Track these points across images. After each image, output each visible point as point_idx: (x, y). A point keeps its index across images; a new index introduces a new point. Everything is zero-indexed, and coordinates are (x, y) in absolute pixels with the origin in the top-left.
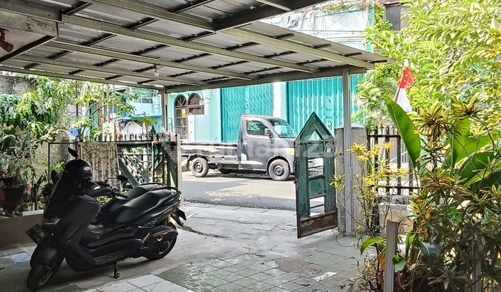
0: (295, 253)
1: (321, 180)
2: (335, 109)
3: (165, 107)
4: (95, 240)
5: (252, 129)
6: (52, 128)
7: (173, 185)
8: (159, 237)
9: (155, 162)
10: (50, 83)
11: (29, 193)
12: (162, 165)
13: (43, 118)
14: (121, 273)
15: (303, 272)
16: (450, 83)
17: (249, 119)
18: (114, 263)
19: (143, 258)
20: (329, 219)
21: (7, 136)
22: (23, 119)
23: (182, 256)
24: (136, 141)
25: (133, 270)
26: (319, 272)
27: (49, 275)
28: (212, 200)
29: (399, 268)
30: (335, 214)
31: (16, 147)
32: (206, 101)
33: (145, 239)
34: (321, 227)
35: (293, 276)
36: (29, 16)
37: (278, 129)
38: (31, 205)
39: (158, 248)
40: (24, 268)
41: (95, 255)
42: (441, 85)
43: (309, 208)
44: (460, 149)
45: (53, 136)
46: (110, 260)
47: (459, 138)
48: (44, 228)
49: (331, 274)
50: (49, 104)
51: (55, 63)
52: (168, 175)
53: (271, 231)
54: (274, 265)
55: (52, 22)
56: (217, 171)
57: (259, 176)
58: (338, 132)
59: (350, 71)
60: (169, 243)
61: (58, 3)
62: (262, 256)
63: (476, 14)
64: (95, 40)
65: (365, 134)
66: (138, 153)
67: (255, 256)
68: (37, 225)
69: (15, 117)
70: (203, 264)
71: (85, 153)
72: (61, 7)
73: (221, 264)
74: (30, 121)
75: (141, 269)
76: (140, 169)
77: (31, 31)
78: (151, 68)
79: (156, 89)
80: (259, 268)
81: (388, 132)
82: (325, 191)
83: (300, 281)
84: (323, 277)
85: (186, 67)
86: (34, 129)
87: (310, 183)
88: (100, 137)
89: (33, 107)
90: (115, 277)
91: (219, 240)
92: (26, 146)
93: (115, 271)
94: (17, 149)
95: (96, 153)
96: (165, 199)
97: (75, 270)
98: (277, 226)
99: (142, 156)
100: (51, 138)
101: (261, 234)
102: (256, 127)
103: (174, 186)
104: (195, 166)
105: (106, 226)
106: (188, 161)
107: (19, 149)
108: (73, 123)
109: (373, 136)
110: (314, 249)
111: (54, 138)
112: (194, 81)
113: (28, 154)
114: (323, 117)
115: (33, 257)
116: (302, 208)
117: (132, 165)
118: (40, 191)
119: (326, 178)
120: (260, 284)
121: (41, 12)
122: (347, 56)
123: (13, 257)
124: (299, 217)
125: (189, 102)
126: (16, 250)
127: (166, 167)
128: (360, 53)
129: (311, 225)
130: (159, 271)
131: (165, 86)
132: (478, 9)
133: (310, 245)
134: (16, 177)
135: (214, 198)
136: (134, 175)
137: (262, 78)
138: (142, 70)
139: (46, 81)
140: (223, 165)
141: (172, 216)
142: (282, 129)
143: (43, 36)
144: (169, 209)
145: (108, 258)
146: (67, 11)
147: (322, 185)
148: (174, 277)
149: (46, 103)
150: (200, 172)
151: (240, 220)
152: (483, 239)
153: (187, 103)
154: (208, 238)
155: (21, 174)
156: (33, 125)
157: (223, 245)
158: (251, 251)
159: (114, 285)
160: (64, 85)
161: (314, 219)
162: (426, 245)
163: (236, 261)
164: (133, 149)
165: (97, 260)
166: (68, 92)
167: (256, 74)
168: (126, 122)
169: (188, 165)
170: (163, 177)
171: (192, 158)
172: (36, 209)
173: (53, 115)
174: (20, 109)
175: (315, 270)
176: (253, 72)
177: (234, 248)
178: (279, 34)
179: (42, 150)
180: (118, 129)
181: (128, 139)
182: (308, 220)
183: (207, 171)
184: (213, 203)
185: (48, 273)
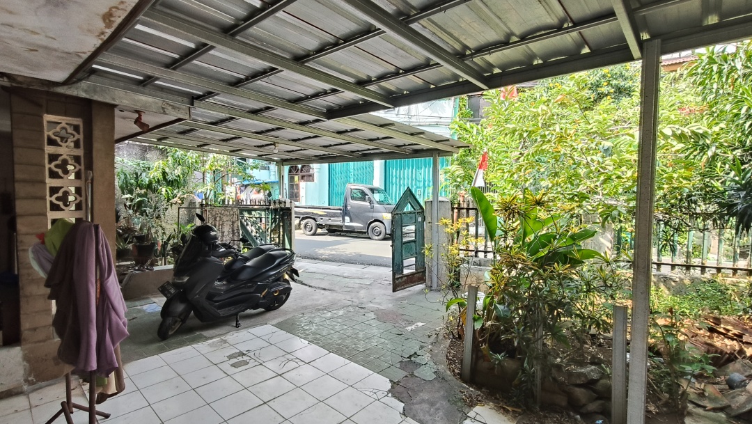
0: (390, 305)
1: (413, 244)
2: (424, 181)
3: (281, 177)
4: (220, 295)
5: (355, 195)
6: (181, 193)
7: (287, 246)
8: (276, 292)
9: (272, 224)
10: (180, 153)
11: (159, 248)
12: (278, 227)
13: (173, 184)
14: (242, 323)
15: (397, 322)
16: (520, 171)
17: (353, 187)
18: (236, 314)
19: (261, 310)
20: (420, 276)
21: (140, 199)
22: (154, 184)
23: (295, 307)
24: (255, 205)
25: (253, 320)
26: (411, 323)
27: (177, 326)
28: (320, 257)
29: (478, 326)
30: (424, 272)
31: (148, 209)
32: (315, 170)
33: (263, 293)
34: (411, 282)
35: (389, 326)
36: (164, 101)
37: (377, 197)
38: (161, 260)
39: (275, 301)
40: (154, 318)
41: (220, 307)
42: (514, 173)
43: (403, 267)
44: (529, 229)
45: (182, 200)
46: (232, 312)
47: (528, 220)
48: (175, 285)
49: (420, 324)
50: (178, 171)
51: (186, 137)
52: (283, 236)
53: (370, 285)
54: (372, 315)
55: (185, 106)
56: (324, 231)
57: (360, 235)
58: (427, 204)
59: (439, 153)
60: (284, 297)
61: (191, 91)
62: (363, 308)
63: (543, 115)
64: (222, 121)
65: (450, 206)
66: (257, 216)
67: (357, 308)
68: (168, 282)
69: (147, 183)
70: (313, 315)
71: (210, 216)
72: (193, 94)
73: (329, 315)
74: (161, 186)
75: (259, 319)
76: (259, 230)
77: (166, 114)
78: (271, 144)
79: (273, 161)
80: (361, 318)
81: (468, 205)
82: (416, 253)
83: (395, 331)
84: (413, 327)
85: (301, 145)
86: (164, 192)
87: (404, 246)
88: (224, 201)
89: (164, 173)
90: (236, 327)
91: (327, 293)
92: (158, 208)
93: (237, 321)
94: (148, 210)
95: (220, 217)
96: (281, 259)
97: (202, 321)
98: (376, 281)
99: (261, 219)
100: (180, 202)
101: (362, 287)
102: (358, 193)
103: (289, 248)
104: (306, 226)
105: (229, 282)
106: (300, 221)
107: (151, 210)
108: (201, 188)
109: (457, 208)
110: (406, 301)
111: (182, 201)
112: (307, 156)
113: (159, 215)
114: (415, 187)
115: (163, 308)
116: (397, 267)
117: (252, 226)
118: (169, 247)
119: (417, 243)
120: (361, 333)
121: (176, 98)
122: (437, 142)
123: (145, 307)
124: (394, 275)
125: (302, 170)
126: (147, 301)
127: (281, 228)
128: (448, 140)
129: (404, 282)
130: (275, 322)
131: (282, 159)
132: (544, 110)
133: (403, 299)
134: (148, 235)
135: (322, 255)
136: (253, 234)
137: (365, 156)
138: (262, 146)
139: (176, 151)
140: (330, 226)
141: (287, 273)
142: (380, 197)
143: (175, 118)
144: (284, 267)
145: (232, 310)
146: (199, 97)
147: (414, 248)
148: (288, 327)
149: (176, 171)
150: (310, 231)
151: (345, 275)
152: (546, 306)
153: (300, 171)
154: (318, 291)
155: (153, 232)
156: (164, 190)
157: (330, 298)
158: (354, 304)
159: (236, 335)
160: (192, 155)
161: (407, 276)
162: (500, 307)
163: (341, 313)
164: (253, 213)
165: (222, 312)
166: (196, 161)
167: (360, 153)
168: (246, 186)
169: (300, 224)
170: (279, 237)
171: (303, 219)
172: (165, 264)
173: (182, 181)
174: (152, 175)
175: (407, 321)
176: (358, 151)
177: (340, 300)
178: (382, 123)
179: (172, 211)
180: (239, 192)
181: (249, 203)
182: (401, 278)
183: (316, 230)
184: (321, 260)
185: (176, 324)
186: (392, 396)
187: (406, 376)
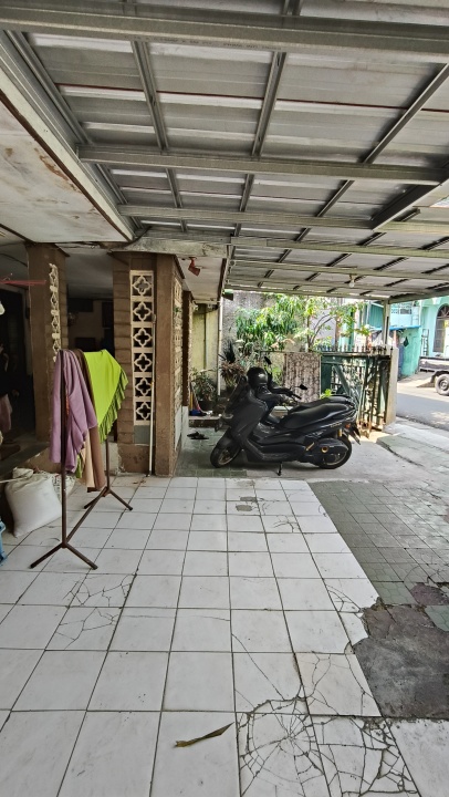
6: (280, 338)
7: (382, 400)
8: (325, 448)
9: (367, 375)
12: (374, 379)
13: (275, 329)
14: (284, 472)
22: (260, 330)
25: (299, 472)
28: (434, 423)
33: (309, 447)
36: (204, 244)
41: (264, 451)
45: (280, 344)
46: (275, 459)
52: (380, 389)
54: (441, 510)
55: (223, 245)
62: (437, 497)
66: (356, 364)
67: (428, 495)
71: (290, 361)
77: (206, 255)
90: (278, 474)
91: (410, 466)
93: (281, 469)
95: (300, 362)
100: (278, 347)
104: (440, 383)
106: (434, 377)
127: (378, 381)
130: (313, 481)
135: (439, 420)
145: (276, 456)
149: (280, 316)
150: (445, 390)
154: (401, 461)
156: (267, 335)
158: (429, 488)
160: (293, 300)
165: (265, 457)
168: (378, 333)
169: (433, 381)
170: (374, 391)
171: (438, 374)
174: (260, 321)
177: (418, 479)
184: (434, 426)
186: (362, 618)
187: (410, 606)
